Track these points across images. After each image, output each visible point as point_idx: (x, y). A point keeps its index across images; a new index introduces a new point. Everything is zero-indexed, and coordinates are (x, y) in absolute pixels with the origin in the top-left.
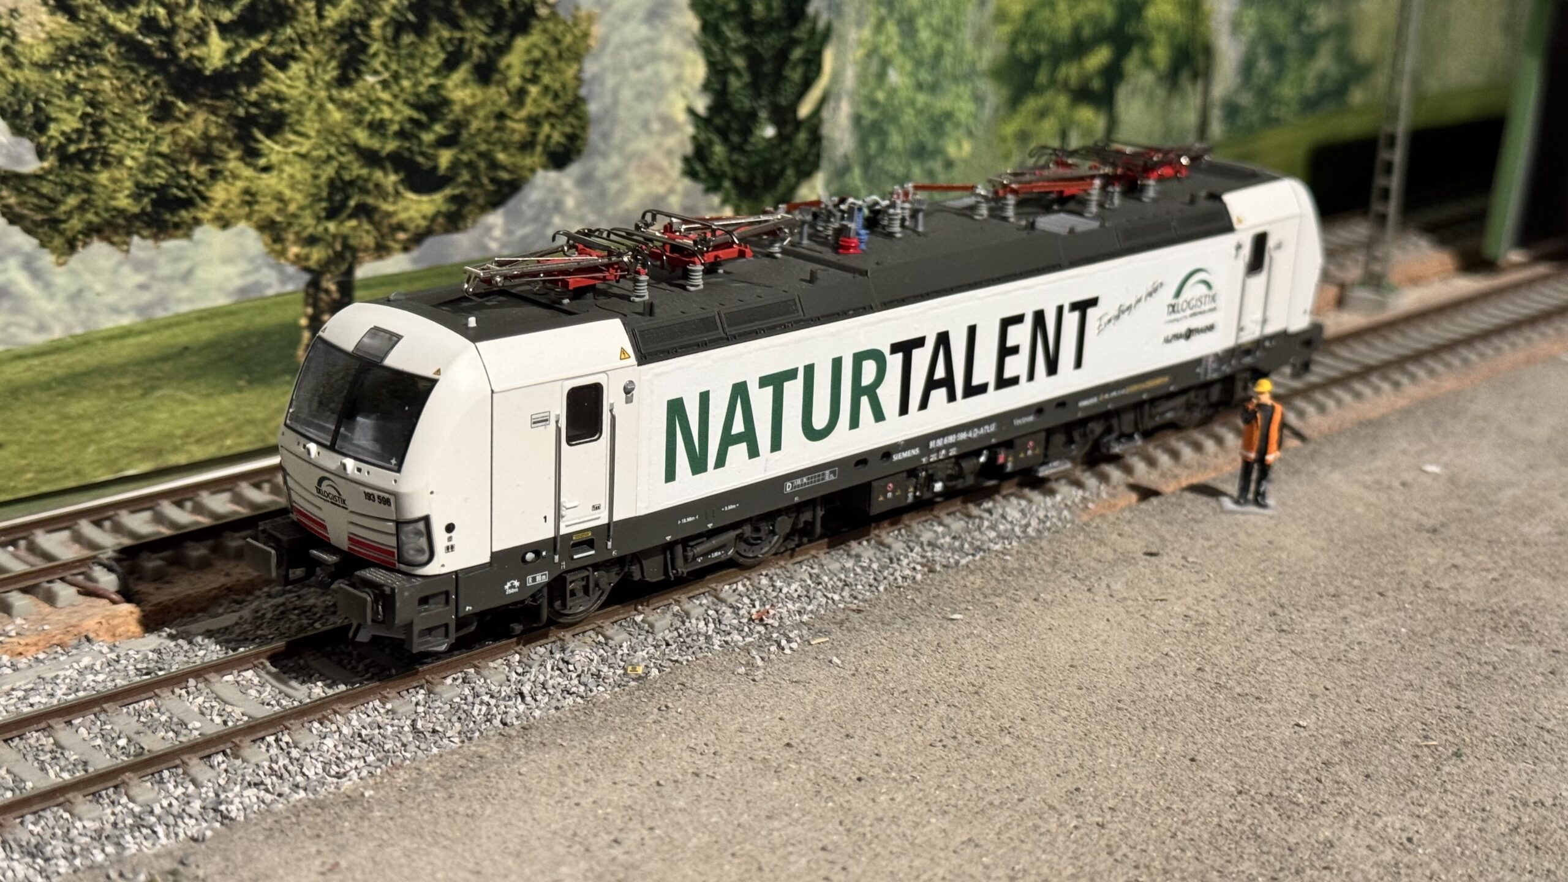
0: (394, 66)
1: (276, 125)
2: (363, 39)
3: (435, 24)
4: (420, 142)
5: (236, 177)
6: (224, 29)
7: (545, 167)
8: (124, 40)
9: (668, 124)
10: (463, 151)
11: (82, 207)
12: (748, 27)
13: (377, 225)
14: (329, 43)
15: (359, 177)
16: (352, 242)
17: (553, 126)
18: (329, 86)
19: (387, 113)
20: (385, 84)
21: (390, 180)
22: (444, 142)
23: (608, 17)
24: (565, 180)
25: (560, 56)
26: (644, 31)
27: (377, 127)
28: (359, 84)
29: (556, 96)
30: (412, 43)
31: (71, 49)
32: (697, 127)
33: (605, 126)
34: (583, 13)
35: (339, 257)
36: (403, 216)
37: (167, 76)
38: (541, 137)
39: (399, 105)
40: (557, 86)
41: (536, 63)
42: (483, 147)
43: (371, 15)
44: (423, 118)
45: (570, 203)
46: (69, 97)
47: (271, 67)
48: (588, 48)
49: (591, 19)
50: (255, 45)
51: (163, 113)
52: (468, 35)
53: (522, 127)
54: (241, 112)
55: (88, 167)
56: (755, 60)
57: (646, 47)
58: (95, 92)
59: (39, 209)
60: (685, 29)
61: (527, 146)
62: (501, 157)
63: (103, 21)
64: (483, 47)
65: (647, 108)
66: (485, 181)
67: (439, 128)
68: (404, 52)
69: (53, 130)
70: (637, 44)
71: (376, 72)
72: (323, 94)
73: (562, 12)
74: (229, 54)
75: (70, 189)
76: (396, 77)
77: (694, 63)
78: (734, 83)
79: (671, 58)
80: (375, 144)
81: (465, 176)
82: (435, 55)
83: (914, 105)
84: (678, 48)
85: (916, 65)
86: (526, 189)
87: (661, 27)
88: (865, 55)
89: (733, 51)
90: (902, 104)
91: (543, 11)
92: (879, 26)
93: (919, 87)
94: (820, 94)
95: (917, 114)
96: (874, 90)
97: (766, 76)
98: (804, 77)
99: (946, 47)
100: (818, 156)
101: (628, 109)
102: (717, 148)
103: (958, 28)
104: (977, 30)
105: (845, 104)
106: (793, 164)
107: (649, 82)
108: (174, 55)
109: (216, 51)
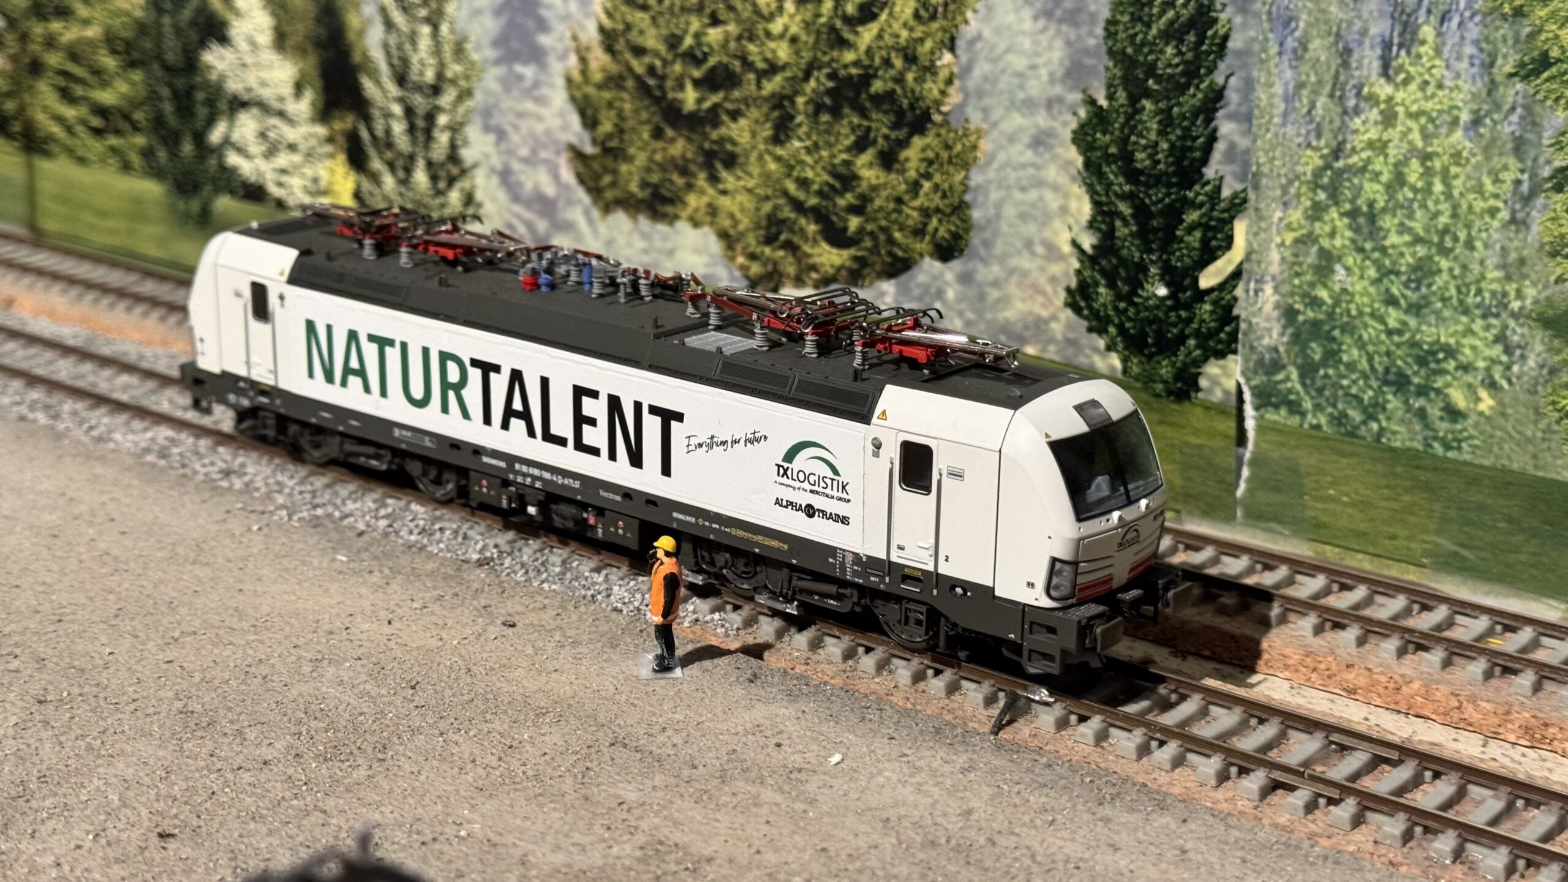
0: (814, 137)
1: (731, 161)
2: (789, 110)
3: (847, 110)
4: (835, 205)
5: (703, 192)
6: (697, 83)
7: (932, 256)
8: (638, 78)
9: (1052, 252)
10: (867, 221)
11: (613, 184)
12: (1132, 174)
13: (799, 261)
14: (765, 108)
15: (788, 219)
16: (781, 268)
17: (940, 221)
18: (766, 141)
19: (810, 174)
20: (808, 150)
21: (812, 228)
22: (851, 210)
23: (995, 135)
24: (948, 272)
25: (950, 162)
26: (1029, 156)
27: (803, 183)
28: (788, 145)
29: (944, 196)
30: (827, 122)
31: (612, 78)
32: (1081, 262)
33: (987, 234)
34: (972, 126)
35: (770, 274)
36: (817, 260)
37: (660, 107)
38: (930, 228)
39: (818, 169)
40: (946, 186)
41: (931, 163)
42: (883, 223)
43: (796, 93)
44: (838, 185)
45: (950, 295)
46: (609, 109)
47: (725, 118)
48: (975, 159)
49: (979, 133)
50: (715, 99)
51: (658, 134)
52: (873, 125)
53: (915, 214)
54: (707, 146)
55: (616, 159)
56: (1142, 212)
58: (621, 110)
59: (592, 179)
60: (1070, 163)
61: (919, 232)
62: (897, 235)
63: (629, 63)
64: (886, 137)
65: (1031, 229)
66: (883, 252)
67: (850, 198)
68: (822, 128)
69: (600, 129)
70: (1024, 166)
71: (800, 139)
72: (762, 147)
73: (954, 124)
74: (699, 101)
75: (607, 170)
76: (816, 146)
77: (1079, 198)
78: (1122, 231)
79: (1055, 188)
80: (801, 195)
81: (868, 243)
82: (847, 136)
83: (1382, 320)
84: (1063, 180)
85: (1386, 273)
86: (914, 271)
87: (1047, 156)
88: (1297, 241)
89: (1117, 195)
90: (1361, 314)
91: (937, 118)
92: (1316, 212)
93: (1392, 301)
94: (1231, 268)
95: (1390, 333)
96: (1312, 285)
97: (1156, 231)
98: (1205, 242)
99: (1444, 264)
100: (1233, 337)
101: (1011, 225)
102: (1102, 290)
103: (1469, 245)
104: (1513, 256)
105: (1268, 289)
106: (1197, 334)
107: (1033, 205)
108: (664, 93)
109: (690, 98)
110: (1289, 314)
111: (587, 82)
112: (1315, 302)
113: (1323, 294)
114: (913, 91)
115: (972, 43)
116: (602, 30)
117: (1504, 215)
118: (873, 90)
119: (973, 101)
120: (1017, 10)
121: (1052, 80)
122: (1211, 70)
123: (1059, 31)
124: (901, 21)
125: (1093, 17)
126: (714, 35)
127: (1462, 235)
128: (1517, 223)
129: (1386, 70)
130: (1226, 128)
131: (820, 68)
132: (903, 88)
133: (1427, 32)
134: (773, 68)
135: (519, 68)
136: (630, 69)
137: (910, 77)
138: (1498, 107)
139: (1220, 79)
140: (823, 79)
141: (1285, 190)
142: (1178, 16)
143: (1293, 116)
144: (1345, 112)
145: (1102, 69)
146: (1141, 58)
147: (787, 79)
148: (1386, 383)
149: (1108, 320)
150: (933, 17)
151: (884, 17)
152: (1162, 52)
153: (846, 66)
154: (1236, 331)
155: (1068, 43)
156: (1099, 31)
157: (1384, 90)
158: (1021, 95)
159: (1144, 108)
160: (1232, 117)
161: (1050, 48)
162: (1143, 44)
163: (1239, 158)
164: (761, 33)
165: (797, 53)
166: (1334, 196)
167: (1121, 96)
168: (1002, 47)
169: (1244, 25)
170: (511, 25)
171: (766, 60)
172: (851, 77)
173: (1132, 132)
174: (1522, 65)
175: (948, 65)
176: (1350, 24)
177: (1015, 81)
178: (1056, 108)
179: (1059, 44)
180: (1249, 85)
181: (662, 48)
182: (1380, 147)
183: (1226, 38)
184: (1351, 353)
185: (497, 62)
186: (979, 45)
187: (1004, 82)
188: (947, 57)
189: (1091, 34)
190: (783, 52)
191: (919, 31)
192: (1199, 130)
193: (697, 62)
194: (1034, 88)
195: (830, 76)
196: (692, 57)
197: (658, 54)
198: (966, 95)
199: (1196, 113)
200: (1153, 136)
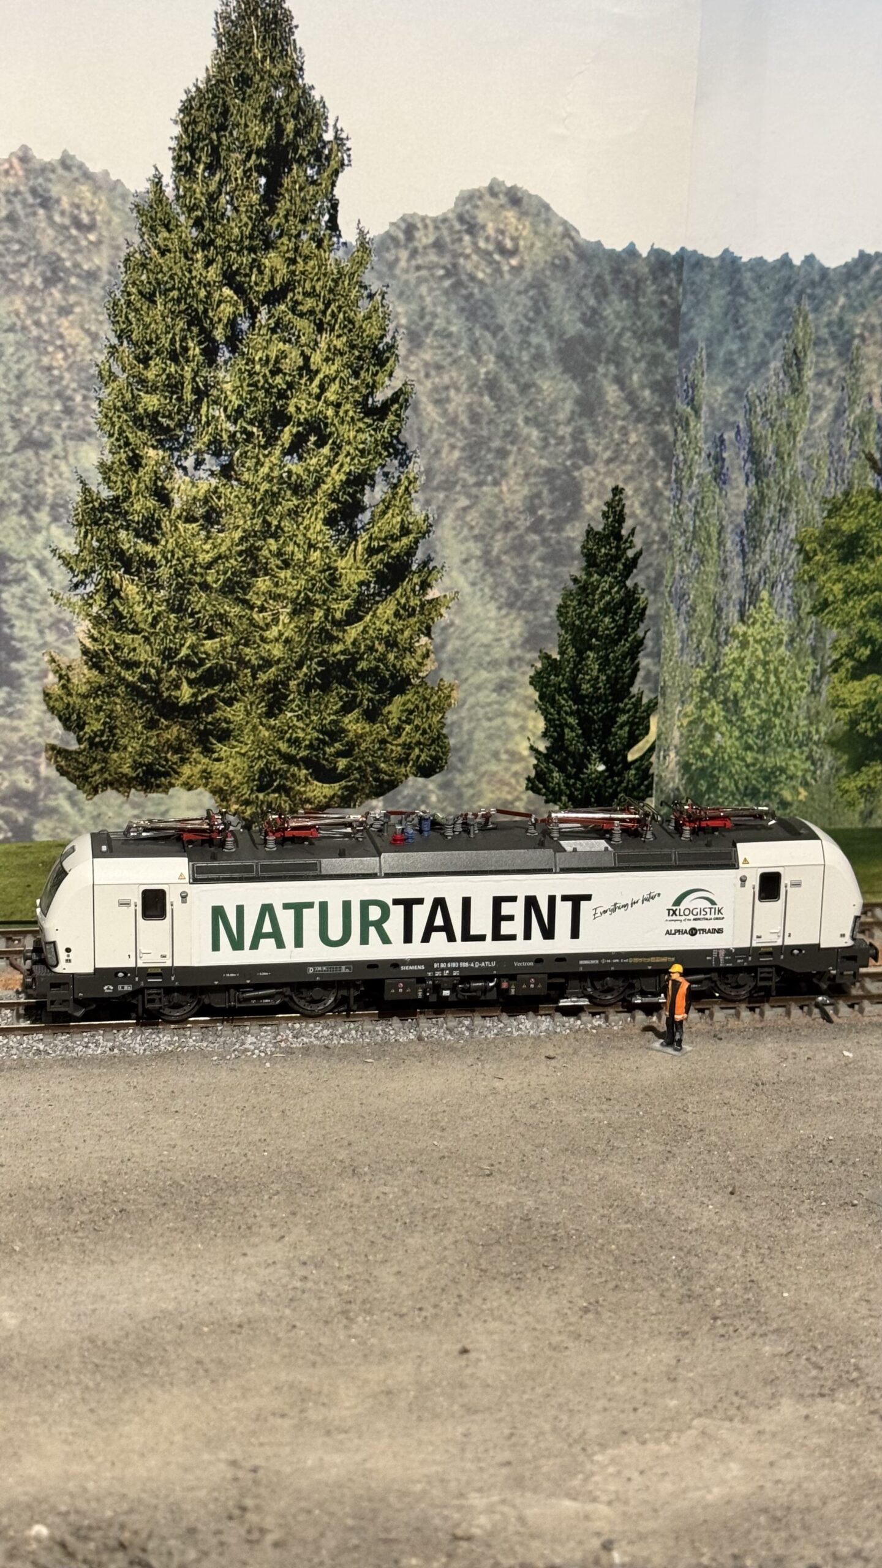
0: (306, 708)
1: (224, 736)
2: (284, 691)
3: (335, 685)
4: (325, 753)
5: (197, 762)
6: (191, 682)
7: (415, 775)
8: (128, 685)
9: (514, 756)
10: (355, 760)
11: (102, 771)
12: (578, 698)
13: (293, 798)
14: (260, 693)
15: (280, 769)
17: (422, 751)
18: (260, 716)
19: (301, 735)
20: (299, 718)
21: (303, 773)
22: (340, 754)
23: (465, 686)
24: (431, 784)
25: (428, 709)
26: (494, 696)
27: (294, 742)
28: (281, 717)
29: (424, 732)
30: (317, 696)
31: (99, 688)
32: (538, 759)
33: (463, 753)
34: (446, 684)
36: (310, 795)
37: (154, 704)
38: (413, 756)
39: (309, 730)
40: (426, 726)
41: (411, 712)
42: (370, 759)
43: (289, 679)
44: (327, 739)
45: (433, 798)
46: (98, 712)
47: (221, 704)
48: (450, 705)
49: (452, 687)
50: (211, 691)
51: (152, 725)
52: (359, 693)
53: (398, 749)
54: (202, 727)
55: (106, 750)
56: (585, 721)
57: (496, 706)
58: (112, 711)
59: (77, 769)
60: (527, 697)
61: (402, 761)
62: (383, 766)
63: (119, 674)
64: (369, 700)
65: (497, 744)
66: (370, 779)
67: (338, 746)
68: (313, 700)
69: (87, 729)
70: (489, 704)
71: (292, 711)
72: (256, 721)
73: (430, 683)
74: (194, 695)
75: (95, 760)
76: (307, 713)
77: (535, 719)
78: (569, 734)
79: (516, 715)
80: (292, 751)
81: (356, 775)
82: (335, 703)
83: (743, 760)
84: (522, 709)
85: (744, 732)
86: (400, 787)
87: (509, 695)
88: (690, 723)
89: (566, 713)
90: (730, 758)
91: (415, 681)
92: (703, 704)
93: (748, 748)
94: (648, 746)
95: (748, 766)
96: (701, 747)
97: (596, 731)
98: (631, 733)
99: (777, 721)
100: (650, 787)
101: (481, 744)
102: (555, 774)
103: (790, 709)
104: (813, 711)
105: (672, 754)
106: (625, 790)
107: (499, 728)
108: (160, 695)
109: (186, 693)
110: (685, 767)
111: (69, 694)
112: (702, 757)
113: (707, 751)
114: (394, 666)
115: (444, 629)
116: (85, 652)
117: (808, 689)
118: (359, 669)
119: (446, 667)
120: (484, 605)
121: (513, 646)
122: (634, 629)
123: (519, 615)
124: (384, 619)
125: (547, 605)
126: (210, 645)
127: (786, 704)
128: (815, 692)
129: (742, 619)
130: (644, 662)
131: (311, 659)
132: (386, 665)
133: (764, 594)
134: (267, 663)
136: (122, 680)
137: (391, 657)
138: (803, 631)
139: (640, 633)
140: (314, 666)
141: (682, 694)
142: (613, 599)
143: (686, 651)
144: (719, 644)
145: (555, 636)
146: (586, 627)
147: (283, 670)
148: (745, 795)
149: (561, 793)
150: (412, 614)
151: (368, 618)
152: (601, 621)
153: (334, 655)
154: (651, 783)
155: (527, 622)
156: (553, 612)
157: (741, 629)
158: (488, 659)
159: (588, 657)
160: (647, 656)
161: (512, 626)
162: (588, 617)
163: (653, 679)
164: (258, 639)
165: (291, 650)
166: (713, 693)
167: (571, 651)
168: (472, 629)
169: (655, 601)
171: (262, 658)
172: (339, 661)
173: (579, 672)
174: (814, 607)
175: (425, 645)
176: (721, 594)
177: (482, 649)
178: (516, 665)
179: (519, 623)
180: (658, 635)
181: (158, 661)
182: (740, 661)
183: (645, 609)
184: (725, 782)
186: (452, 630)
187: (473, 652)
188: (424, 640)
189: (546, 615)
190: (277, 651)
191: (399, 625)
192: (627, 665)
193: (194, 667)
194: (498, 653)
195: (319, 664)
196: (188, 663)
197: (152, 665)
198: (441, 664)
199: (624, 656)
200: (595, 673)
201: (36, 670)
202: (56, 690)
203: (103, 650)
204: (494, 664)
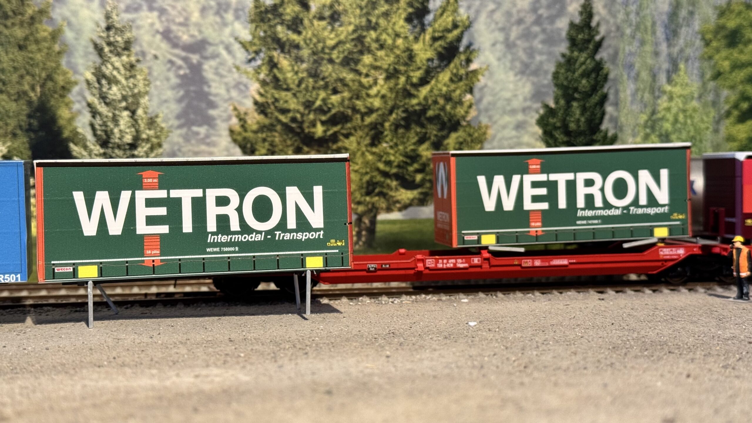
0: (395, 140)
2: (381, 129)
3: (413, 126)
4: (407, 170)
6: (323, 123)
8: (284, 124)
10: (427, 174)
13: (388, 200)
14: (366, 130)
15: (379, 181)
16: (377, 205)
18: (366, 146)
19: (392, 158)
20: (391, 147)
21: (394, 183)
22: (418, 171)
23: (495, 127)
25: (472, 141)
26: (514, 133)
27: (388, 163)
28: (380, 146)
30: (403, 133)
31: (265, 126)
34: (483, 125)
35: (370, 211)
36: (399, 198)
37: (300, 138)
39: (397, 155)
41: (461, 143)
43: (384, 121)
44: (408, 161)
47: (341, 137)
48: (485, 139)
49: (487, 127)
50: (335, 129)
51: (298, 151)
52: (428, 131)
57: (515, 140)
58: (273, 141)
60: (535, 133)
63: (277, 117)
64: (436, 136)
67: (416, 166)
68: (399, 136)
70: (511, 138)
71: (387, 142)
72: (364, 149)
73: (473, 124)
74: (325, 131)
76: (396, 145)
79: (528, 145)
80: (387, 169)
81: (428, 185)
82: (413, 138)
84: (532, 139)
87: (523, 132)
91: (464, 123)
103: (701, 141)
104: (715, 143)
108: (303, 130)
109: (319, 130)
111: (246, 130)
114: (450, 113)
115: (482, 89)
116: (256, 103)
117: (711, 129)
118: (428, 115)
119: (483, 114)
120: (506, 73)
121: (525, 99)
122: (602, 87)
123: (528, 79)
124: (442, 83)
125: (546, 72)
126: (335, 99)
127: (698, 138)
128: (716, 131)
129: (669, 81)
130: (609, 109)
131: (398, 108)
132: (445, 113)
133: (682, 66)
134: (371, 111)
135: (195, 129)
136: (279, 121)
137: (448, 107)
138: (706, 91)
139: (605, 90)
140: (400, 113)
141: (633, 130)
142: (587, 67)
143: (635, 102)
144: (655, 98)
145: (551, 93)
146: (571, 86)
147: (380, 115)
150: (461, 79)
151: (433, 82)
152: (580, 83)
153: (413, 106)
155: (533, 84)
156: (550, 77)
157: (668, 88)
158: (508, 108)
159: (572, 106)
160: (610, 105)
161: (524, 86)
162: (572, 80)
163: (614, 120)
164: (364, 95)
165: (385, 102)
166: (653, 128)
167: (562, 102)
168: (498, 89)
169: (614, 69)
170: (189, 106)
171: (367, 107)
172: (415, 111)
173: (567, 115)
174: (712, 75)
175: (469, 100)
176: (655, 65)
177: (506, 102)
178: (527, 111)
179: (528, 84)
180: (617, 92)
181: (301, 109)
182: (668, 109)
183: (607, 74)
185: (180, 127)
186: (486, 90)
187: (500, 104)
188: (468, 97)
189: (545, 78)
190: (377, 103)
191: (453, 87)
192: (598, 111)
193: (324, 113)
194: (517, 104)
195: (404, 112)
196: (321, 110)
197: (298, 111)
198: (479, 111)
199: (596, 104)
200: (577, 116)
201: (225, 115)
202: (237, 128)
203: (267, 102)
204: (513, 112)
